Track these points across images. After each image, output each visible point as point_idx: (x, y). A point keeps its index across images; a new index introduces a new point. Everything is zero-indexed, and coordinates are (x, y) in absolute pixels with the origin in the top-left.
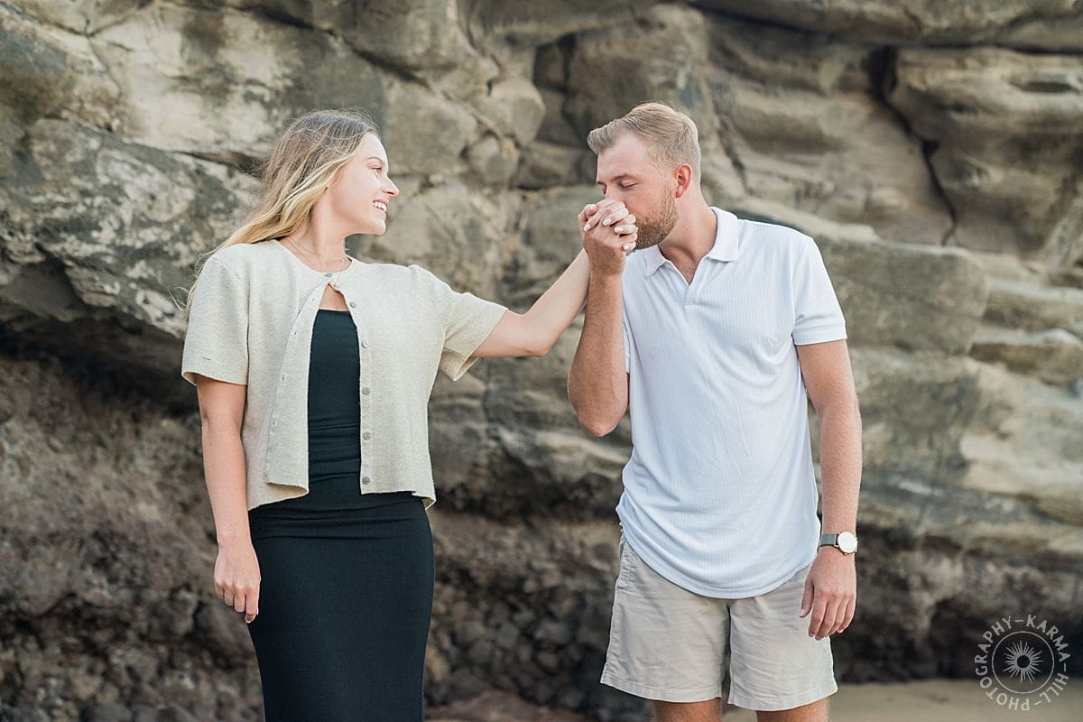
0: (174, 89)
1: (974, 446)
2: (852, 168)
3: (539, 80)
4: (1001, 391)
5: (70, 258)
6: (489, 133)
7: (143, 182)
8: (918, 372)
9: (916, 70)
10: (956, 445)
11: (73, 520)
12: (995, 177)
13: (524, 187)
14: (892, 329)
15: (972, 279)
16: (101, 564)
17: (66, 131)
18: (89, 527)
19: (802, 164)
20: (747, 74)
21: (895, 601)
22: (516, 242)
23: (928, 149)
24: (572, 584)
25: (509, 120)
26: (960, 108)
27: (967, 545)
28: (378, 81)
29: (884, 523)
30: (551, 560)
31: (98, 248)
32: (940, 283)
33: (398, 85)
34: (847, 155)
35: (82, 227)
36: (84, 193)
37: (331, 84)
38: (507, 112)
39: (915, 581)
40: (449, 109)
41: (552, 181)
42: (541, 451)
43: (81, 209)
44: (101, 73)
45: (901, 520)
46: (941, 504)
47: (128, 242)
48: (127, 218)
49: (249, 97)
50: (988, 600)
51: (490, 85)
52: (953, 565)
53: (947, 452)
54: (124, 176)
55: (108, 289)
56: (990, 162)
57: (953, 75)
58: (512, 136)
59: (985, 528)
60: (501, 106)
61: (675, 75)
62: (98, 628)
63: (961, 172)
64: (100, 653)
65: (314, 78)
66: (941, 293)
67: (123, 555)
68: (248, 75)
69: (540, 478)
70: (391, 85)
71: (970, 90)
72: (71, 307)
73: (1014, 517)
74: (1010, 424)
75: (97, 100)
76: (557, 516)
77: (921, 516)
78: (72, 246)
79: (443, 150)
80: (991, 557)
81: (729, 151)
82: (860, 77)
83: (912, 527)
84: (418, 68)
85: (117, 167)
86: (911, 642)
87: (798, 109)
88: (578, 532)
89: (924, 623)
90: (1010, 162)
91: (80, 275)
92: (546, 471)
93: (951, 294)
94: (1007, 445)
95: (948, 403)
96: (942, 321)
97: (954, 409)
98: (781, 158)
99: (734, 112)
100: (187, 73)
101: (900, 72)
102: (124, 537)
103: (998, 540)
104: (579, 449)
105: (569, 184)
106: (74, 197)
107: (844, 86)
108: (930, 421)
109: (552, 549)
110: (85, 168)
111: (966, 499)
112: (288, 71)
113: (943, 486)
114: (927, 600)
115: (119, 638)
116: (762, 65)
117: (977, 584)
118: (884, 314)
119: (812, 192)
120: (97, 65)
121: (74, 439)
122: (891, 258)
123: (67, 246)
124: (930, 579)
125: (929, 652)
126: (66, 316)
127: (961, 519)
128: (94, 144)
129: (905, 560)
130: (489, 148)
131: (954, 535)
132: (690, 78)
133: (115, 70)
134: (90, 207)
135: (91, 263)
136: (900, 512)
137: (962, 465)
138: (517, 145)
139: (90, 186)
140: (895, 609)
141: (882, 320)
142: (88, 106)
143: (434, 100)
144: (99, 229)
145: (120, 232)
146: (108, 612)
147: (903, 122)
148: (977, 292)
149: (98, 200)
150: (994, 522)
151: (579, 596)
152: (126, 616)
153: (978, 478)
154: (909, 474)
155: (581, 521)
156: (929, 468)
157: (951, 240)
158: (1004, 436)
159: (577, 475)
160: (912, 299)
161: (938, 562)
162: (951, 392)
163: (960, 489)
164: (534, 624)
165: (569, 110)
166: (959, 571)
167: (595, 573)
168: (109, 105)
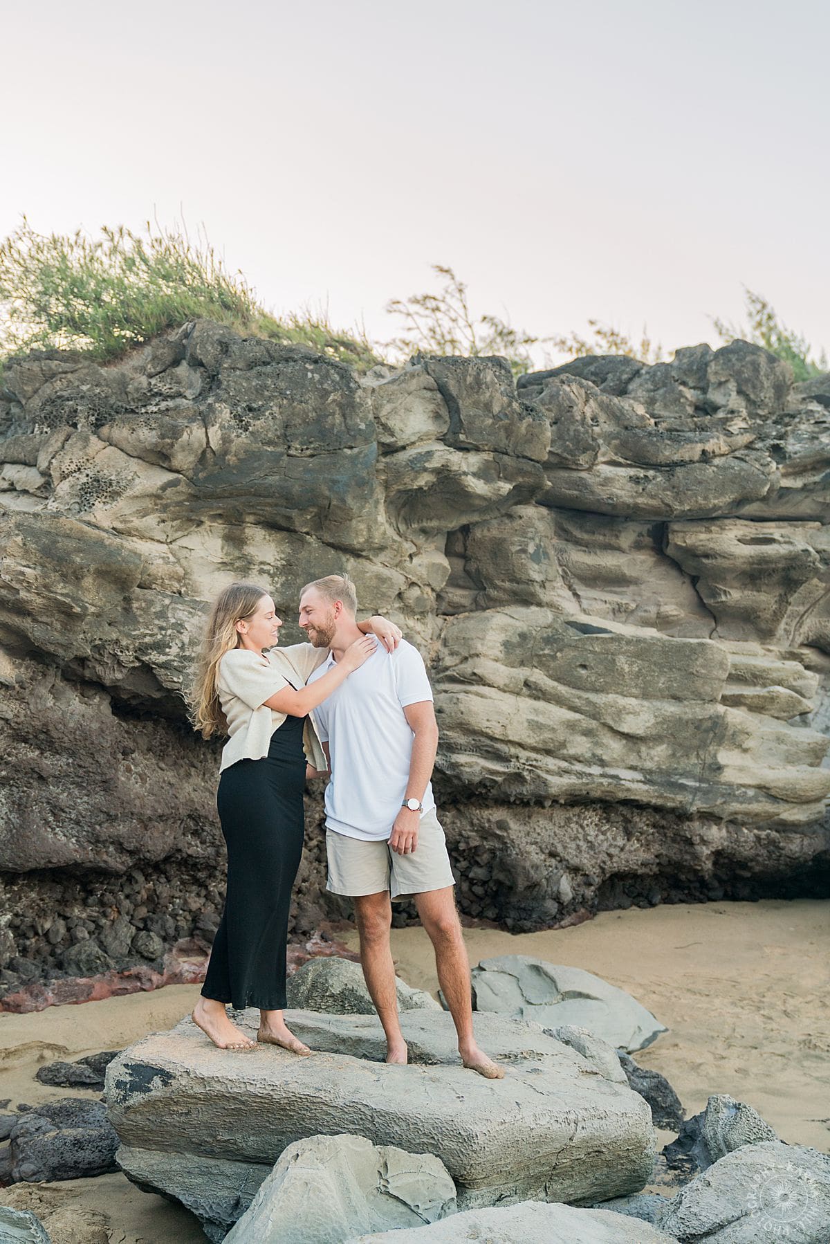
0: (219, 569)
1: (726, 756)
2: (647, 594)
3: (448, 553)
4: (741, 724)
5: (154, 663)
6: (413, 584)
7: (195, 620)
8: (686, 713)
9: (681, 535)
10: (715, 756)
11: (172, 808)
12: (735, 596)
13: (444, 614)
14: (668, 688)
15: (718, 657)
16: (195, 833)
17: (151, 595)
18: (183, 812)
19: (615, 593)
20: (577, 542)
21: (686, 852)
22: (438, 645)
23: (694, 581)
24: (487, 845)
25: (425, 576)
26: (707, 556)
27: (726, 818)
28: (340, 558)
29: (670, 804)
30: (472, 831)
31: (169, 657)
32: (696, 659)
33: (352, 560)
34: (643, 587)
35: (160, 647)
36: (161, 628)
37: (309, 561)
38: (423, 572)
39: (696, 840)
40: (386, 572)
41: (461, 610)
42: (455, 766)
43: (159, 637)
44: (174, 563)
45: (681, 802)
46: (706, 793)
47: (187, 654)
48: (186, 641)
49: (261, 572)
50: (746, 851)
51: (411, 556)
52: (720, 829)
53: (709, 760)
54: (184, 618)
55: (175, 679)
56: (732, 587)
57: (703, 536)
58: (429, 585)
59: (735, 806)
60: (419, 568)
61: (527, 545)
62: (199, 870)
63: (714, 594)
64: (202, 885)
65: (298, 559)
66: (697, 666)
67: (207, 828)
68: (261, 559)
69: (456, 781)
70: (348, 560)
71: (712, 545)
72: (158, 690)
73: (755, 799)
74: (749, 743)
75: (171, 578)
76: (472, 804)
77: (693, 800)
78: (155, 657)
79: (384, 595)
80: (744, 824)
81: (570, 588)
82: (648, 540)
83: (688, 807)
84: (362, 550)
85: (180, 613)
86: (703, 877)
87: (608, 561)
88: (486, 813)
89: (709, 865)
90: (744, 586)
91: (160, 672)
92: (458, 777)
93: (703, 666)
94: (748, 756)
95: (707, 731)
96: (699, 683)
97: (711, 735)
98: (603, 590)
99: (570, 564)
100: (225, 560)
101: (670, 536)
102: (206, 818)
103: (746, 814)
104: (477, 764)
105: (471, 611)
106: (156, 630)
107: (638, 546)
108: (696, 742)
109: (472, 824)
110: (162, 615)
111: (723, 789)
112: (283, 556)
113: (708, 781)
114: (705, 851)
115: (211, 876)
116: (586, 536)
117: (737, 841)
118: (663, 679)
119: (622, 609)
120: (172, 559)
121: (175, 763)
122: (664, 646)
123: (152, 657)
124: (705, 838)
125: (716, 884)
126: (157, 695)
127: (719, 801)
128: (167, 601)
129: (689, 826)
130: (415, 592)
131: (716, 810)
132: (538, 546)
133: (182, 561)
134: (165, 636)
135: (165, 666)
136: (679, 798)
137: (719, 768)
138: (433, 590)
139: (164, 624)
140: (687, 857)
141: (661, 683)
142: (166, 582)
143: (375, 567)
144: (170, 647)
145: (182, 648)
146: (202, 861)
147: (676, 565)
148: (722, 665)
149: (169, 632)
150: (741, 803)
151: (492, 851)
152: (213, 863)
153: (729, 776)
154: (685, 774)
155: (487, 807)
156: (698, 770)
157: (715, 634)
158: (745, 751)
159: (477, 779)
160: (679, 669)
161: (709, 828)
162: (708, 724)
163: (719, 783)
164: (468, 868)
165: (467, 568)
166: (724, 833)
167: (499, 837)
168: (179, 581)
